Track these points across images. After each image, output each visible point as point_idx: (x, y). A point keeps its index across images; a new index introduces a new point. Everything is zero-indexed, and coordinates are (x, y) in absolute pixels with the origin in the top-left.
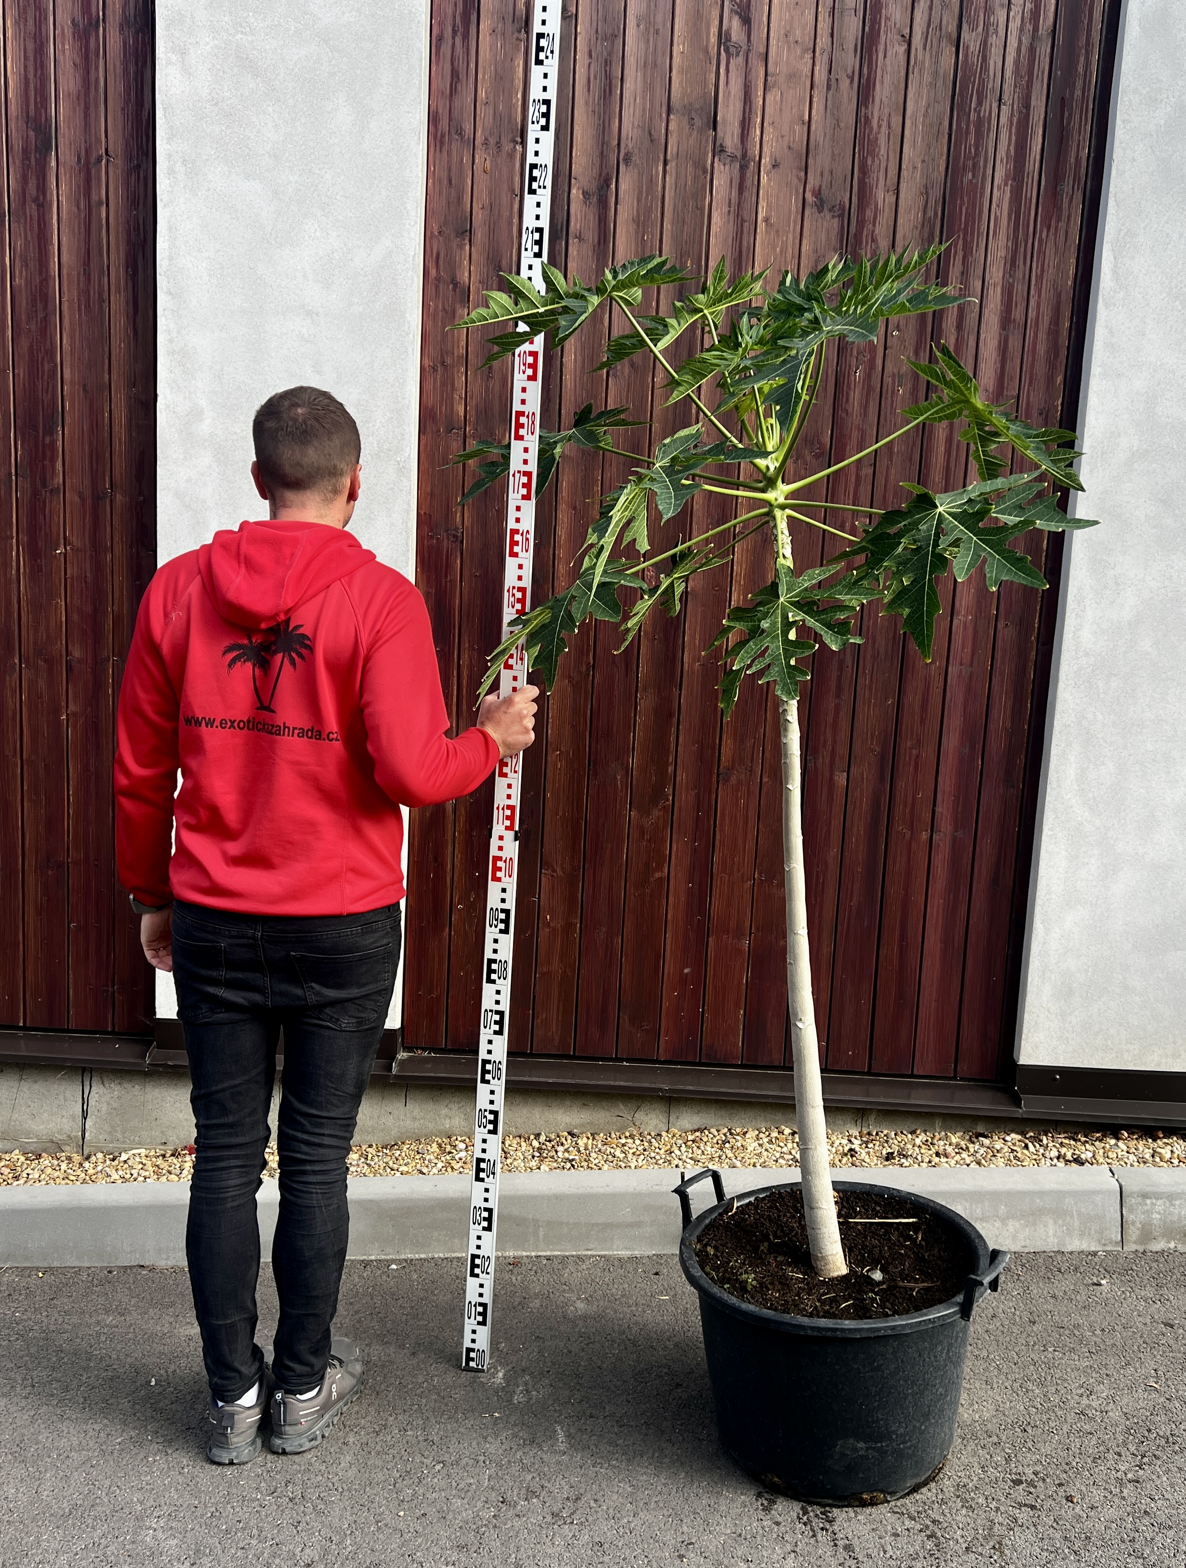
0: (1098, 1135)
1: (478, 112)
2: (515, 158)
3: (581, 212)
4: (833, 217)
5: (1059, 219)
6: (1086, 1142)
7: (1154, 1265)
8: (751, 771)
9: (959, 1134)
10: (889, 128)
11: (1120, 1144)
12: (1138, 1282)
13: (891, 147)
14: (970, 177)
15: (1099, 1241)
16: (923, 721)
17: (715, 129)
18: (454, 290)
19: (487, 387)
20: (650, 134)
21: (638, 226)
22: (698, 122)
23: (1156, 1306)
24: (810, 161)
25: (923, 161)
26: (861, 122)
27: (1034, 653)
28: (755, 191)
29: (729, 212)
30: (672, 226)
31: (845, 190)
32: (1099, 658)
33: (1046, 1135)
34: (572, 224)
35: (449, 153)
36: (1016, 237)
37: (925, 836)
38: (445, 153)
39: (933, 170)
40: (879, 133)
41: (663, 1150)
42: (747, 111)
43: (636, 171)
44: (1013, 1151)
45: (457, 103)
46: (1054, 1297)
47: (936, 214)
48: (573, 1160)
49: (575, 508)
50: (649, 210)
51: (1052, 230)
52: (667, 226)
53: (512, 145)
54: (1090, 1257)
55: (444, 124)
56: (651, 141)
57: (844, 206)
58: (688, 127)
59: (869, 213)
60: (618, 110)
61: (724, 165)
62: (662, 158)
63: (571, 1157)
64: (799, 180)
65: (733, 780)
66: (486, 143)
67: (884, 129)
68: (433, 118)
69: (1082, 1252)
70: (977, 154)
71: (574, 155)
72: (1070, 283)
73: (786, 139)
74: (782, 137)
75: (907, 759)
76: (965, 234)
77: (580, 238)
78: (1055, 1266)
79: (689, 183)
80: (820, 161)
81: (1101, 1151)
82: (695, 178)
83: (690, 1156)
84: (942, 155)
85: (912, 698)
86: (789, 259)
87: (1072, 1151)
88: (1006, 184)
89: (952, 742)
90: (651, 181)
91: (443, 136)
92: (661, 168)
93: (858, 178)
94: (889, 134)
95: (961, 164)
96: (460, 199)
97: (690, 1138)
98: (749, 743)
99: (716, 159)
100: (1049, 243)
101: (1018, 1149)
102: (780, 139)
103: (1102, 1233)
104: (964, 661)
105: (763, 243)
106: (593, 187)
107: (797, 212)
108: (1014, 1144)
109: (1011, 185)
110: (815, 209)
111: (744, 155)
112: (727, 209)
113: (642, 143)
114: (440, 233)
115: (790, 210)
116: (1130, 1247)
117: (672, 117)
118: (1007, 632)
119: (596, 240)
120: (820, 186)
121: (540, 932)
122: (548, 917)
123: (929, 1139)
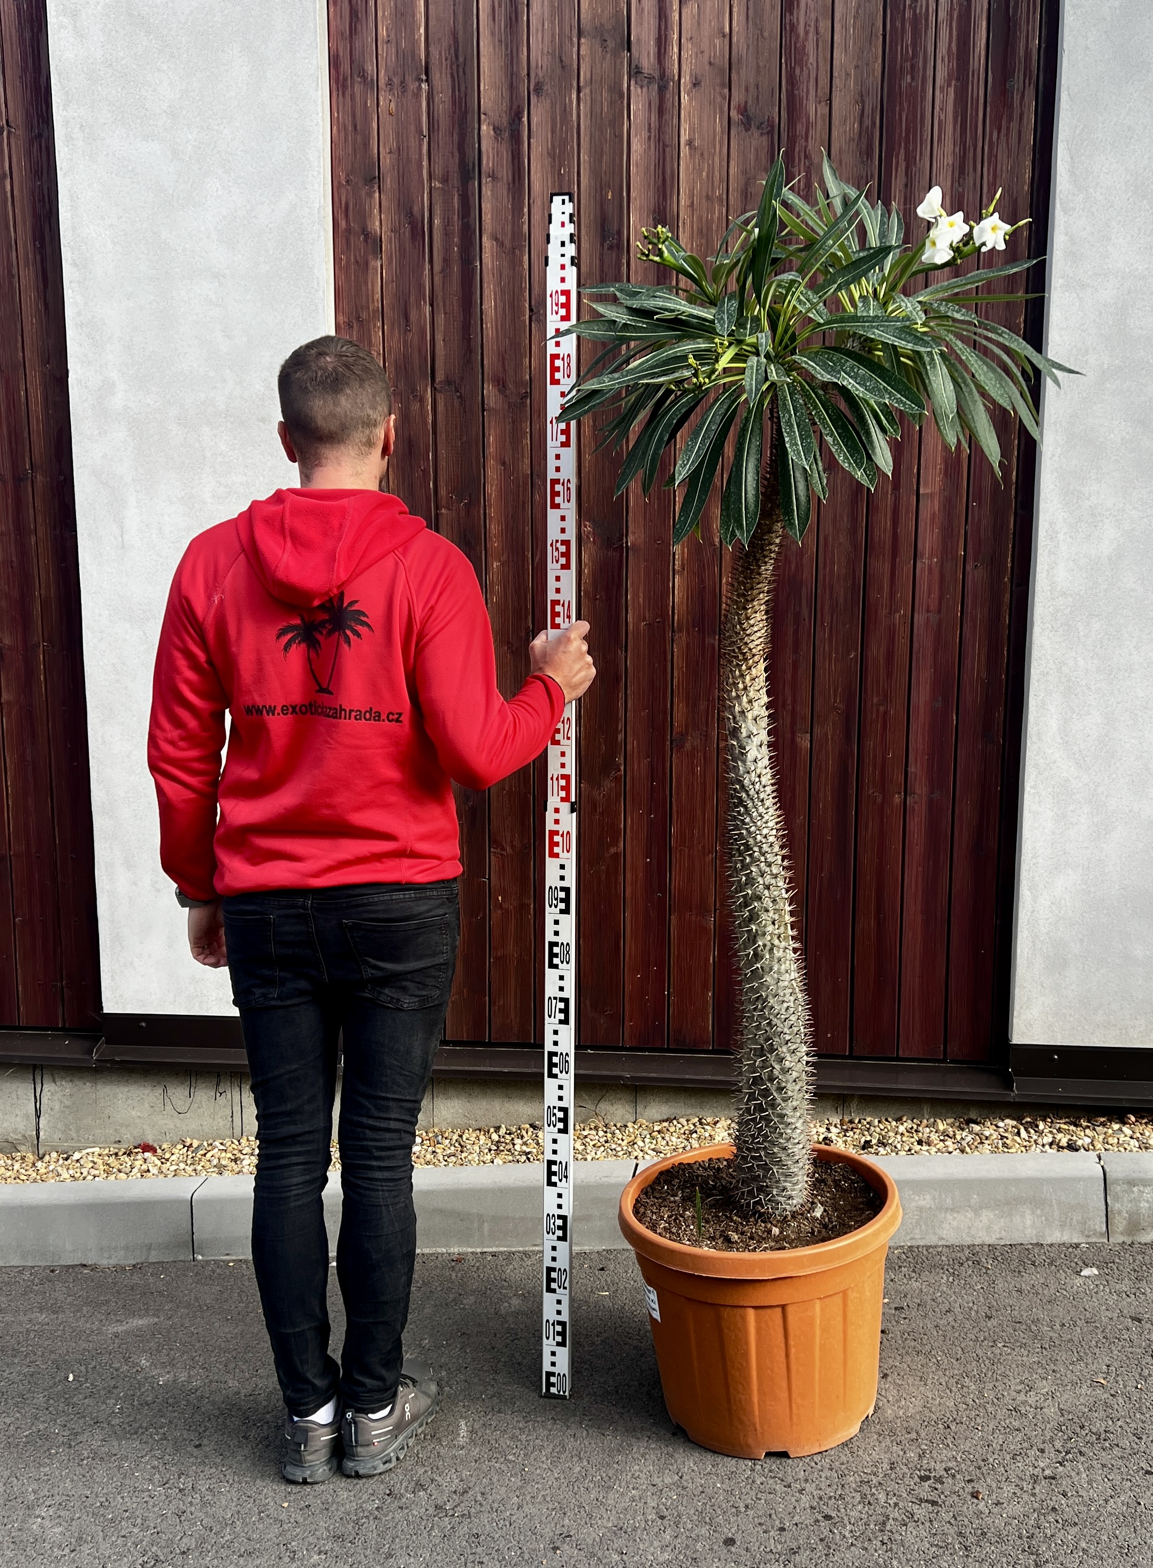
0: (1102, 1119)
1: (380, 52)
2: (421, 96)
3: (493, 148)
4: (762, 134)
5: (1010, 119)
6: (1088, 1127)
7: (1140, 1257)
8: (706, 736)
9: (950, 1121)
10: (817, 33)
11: (1126, 1129)
12: (1115, 1276)
13: (821, 55)
14: (909, 80)
15: (1082, 1232)
16: (889, 674)
17: (629, 50)
18: (366, 240)
19: (405, 341)
20: (561, 61)
21: (554, 160)
22: (611, 44)
23: (1129, 1300)
24: (734, 76)
25: (857, 67)
26: (787, 29)
27: (1008, 596)
28: (676, 113)
29: (649, 138)
30: (590, 157)
31: (773, 105)
32: (1078, 597)
33: (1044, 1120)
34: (484, 162)
35: (353, 97)
36: (963, 143)
37: (897, 799)
38: (348, 97)
39: (868, 75)
40: (806, 39)
41: (626, 1142)
42: (663, 28)
43: (548, 101)
44: (1002, 1137)
45: (357, 44)
46: (1020, 1291)
47: (874, 123)
48: (529, 1153)
49: (504, 464)
50: (564, 143)
51: (1003, 131)
52: (584, 157)
53: (417, 84)
54: (1070, 1250)
55: (345, 67)
56: (563, 67)
57: (773, 122)
58: (600, 50)
59: (801, 129)
60: (525, 37)
61: (641, 88)
62: (575, 85)
63: (528, 1150)
64: (724, 98)
65: (688, 746)
66: (389, 83)
67: (811, 35)
68: (334, 62)
69: (1064, 1244)
70: (915, 54)
71: (482, 88)
72: (1026, 188)
73: (706, 55)
74: (702, 52)
75: (874, 716)
76: (907, 143)
77: (493, 176)
78: (1029, 1259)
79: (605, 109)
80: (744, 75)
81: (1101, 1137)
82: (612, 103)
83: (653, 1146)
84: (876, 58)
85: (877, 651)
86: (716, 184)
87: (1069, 1137)
88: (949, 85)
89: (922, 695)
90: (565, 111)
91: (345, 79)
92: (574, 96)
93: (787, 90)
94: (817, 40)
95: (898, 67)
96: (366, 144)
97: (656, 1128)
98: (702, 706)
99: (632, 82)
100: (1000, 145)
101: (1009, 1136)
102: (700, 55)
103: (1085, 1223)
104: (932, 608)
105: (687, 168)
106: (505, 121)
107: (722, 132)
108: (1006, 1131)
109: (955, 86)
110: (742, 128)
111: (663, 75)
112: (647, 134)
113: (553, 71)
114: (347, 182)
115: (715, 131)
116: (1117, 1238)
117: (583, 40)
118: (977, 574)
119: (510, 178)
120: (746, 103)
121: (493, 914)
122: (500, 898)
123: (915, 1127)
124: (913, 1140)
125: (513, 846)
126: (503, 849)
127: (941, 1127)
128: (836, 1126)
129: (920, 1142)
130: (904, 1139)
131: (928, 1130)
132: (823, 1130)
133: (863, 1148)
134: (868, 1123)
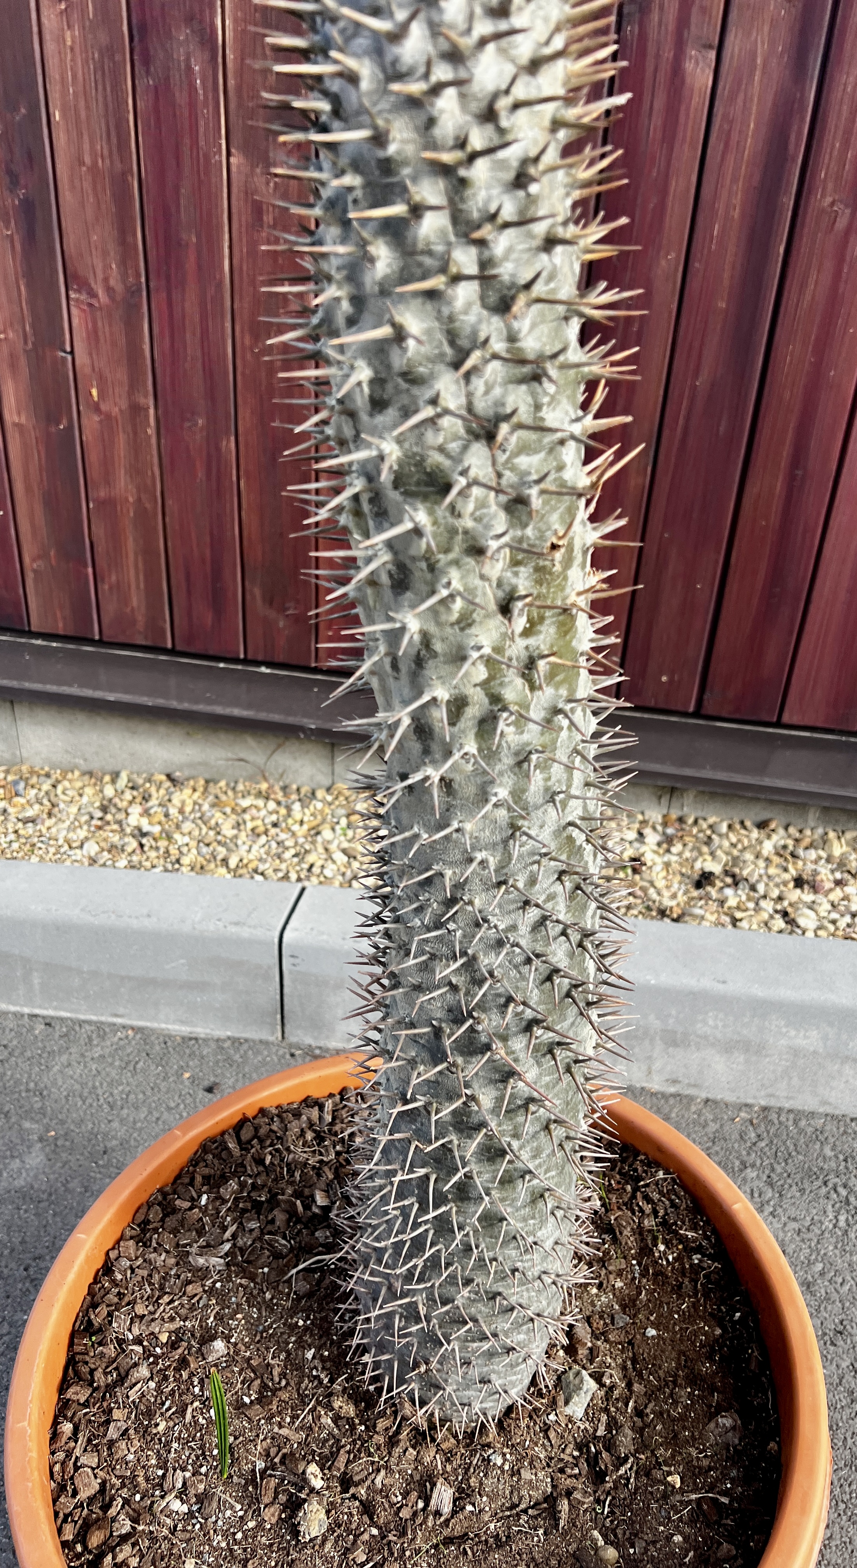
121: (84, 421)
122: (94, 392)
123: (790, 843)
124: (787, 876)
125: (109, 290)
126: (92, 294)
127: (838, 849)
128: (654, 828)
129: (799, 882)
130: (772, 871)
131: (812, 854)
132: (632, 835)
133: (698, 885)
134: (711, 827)
